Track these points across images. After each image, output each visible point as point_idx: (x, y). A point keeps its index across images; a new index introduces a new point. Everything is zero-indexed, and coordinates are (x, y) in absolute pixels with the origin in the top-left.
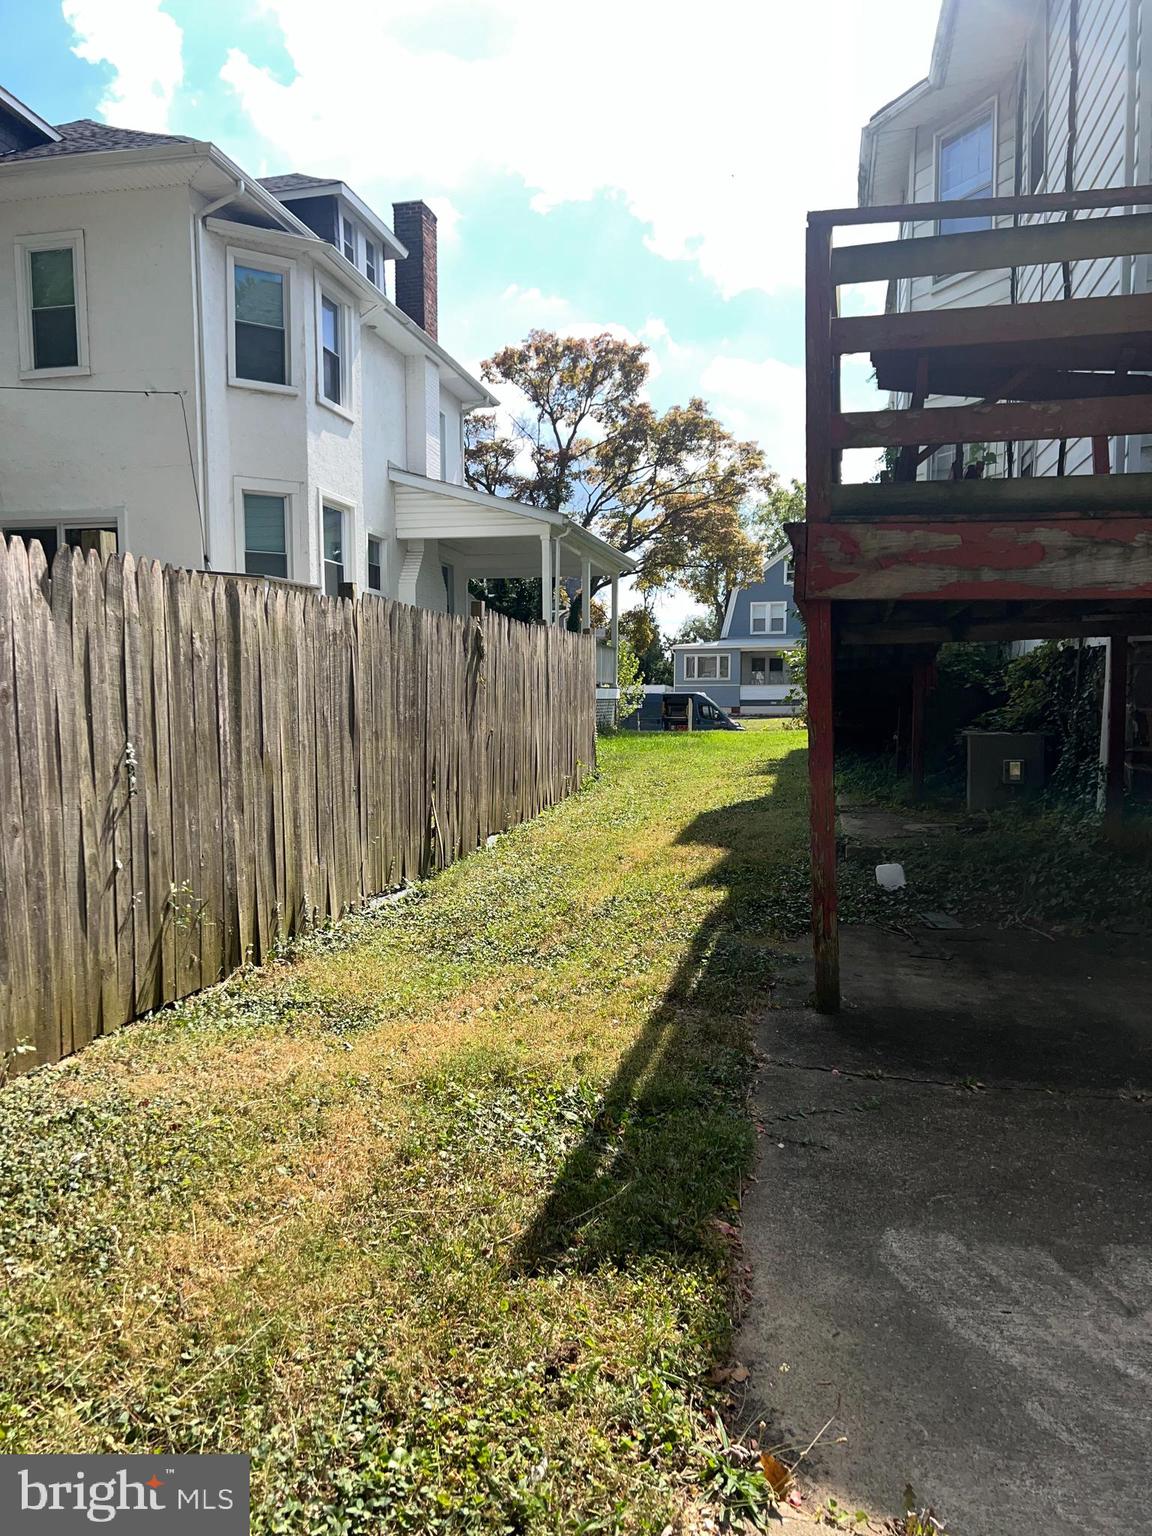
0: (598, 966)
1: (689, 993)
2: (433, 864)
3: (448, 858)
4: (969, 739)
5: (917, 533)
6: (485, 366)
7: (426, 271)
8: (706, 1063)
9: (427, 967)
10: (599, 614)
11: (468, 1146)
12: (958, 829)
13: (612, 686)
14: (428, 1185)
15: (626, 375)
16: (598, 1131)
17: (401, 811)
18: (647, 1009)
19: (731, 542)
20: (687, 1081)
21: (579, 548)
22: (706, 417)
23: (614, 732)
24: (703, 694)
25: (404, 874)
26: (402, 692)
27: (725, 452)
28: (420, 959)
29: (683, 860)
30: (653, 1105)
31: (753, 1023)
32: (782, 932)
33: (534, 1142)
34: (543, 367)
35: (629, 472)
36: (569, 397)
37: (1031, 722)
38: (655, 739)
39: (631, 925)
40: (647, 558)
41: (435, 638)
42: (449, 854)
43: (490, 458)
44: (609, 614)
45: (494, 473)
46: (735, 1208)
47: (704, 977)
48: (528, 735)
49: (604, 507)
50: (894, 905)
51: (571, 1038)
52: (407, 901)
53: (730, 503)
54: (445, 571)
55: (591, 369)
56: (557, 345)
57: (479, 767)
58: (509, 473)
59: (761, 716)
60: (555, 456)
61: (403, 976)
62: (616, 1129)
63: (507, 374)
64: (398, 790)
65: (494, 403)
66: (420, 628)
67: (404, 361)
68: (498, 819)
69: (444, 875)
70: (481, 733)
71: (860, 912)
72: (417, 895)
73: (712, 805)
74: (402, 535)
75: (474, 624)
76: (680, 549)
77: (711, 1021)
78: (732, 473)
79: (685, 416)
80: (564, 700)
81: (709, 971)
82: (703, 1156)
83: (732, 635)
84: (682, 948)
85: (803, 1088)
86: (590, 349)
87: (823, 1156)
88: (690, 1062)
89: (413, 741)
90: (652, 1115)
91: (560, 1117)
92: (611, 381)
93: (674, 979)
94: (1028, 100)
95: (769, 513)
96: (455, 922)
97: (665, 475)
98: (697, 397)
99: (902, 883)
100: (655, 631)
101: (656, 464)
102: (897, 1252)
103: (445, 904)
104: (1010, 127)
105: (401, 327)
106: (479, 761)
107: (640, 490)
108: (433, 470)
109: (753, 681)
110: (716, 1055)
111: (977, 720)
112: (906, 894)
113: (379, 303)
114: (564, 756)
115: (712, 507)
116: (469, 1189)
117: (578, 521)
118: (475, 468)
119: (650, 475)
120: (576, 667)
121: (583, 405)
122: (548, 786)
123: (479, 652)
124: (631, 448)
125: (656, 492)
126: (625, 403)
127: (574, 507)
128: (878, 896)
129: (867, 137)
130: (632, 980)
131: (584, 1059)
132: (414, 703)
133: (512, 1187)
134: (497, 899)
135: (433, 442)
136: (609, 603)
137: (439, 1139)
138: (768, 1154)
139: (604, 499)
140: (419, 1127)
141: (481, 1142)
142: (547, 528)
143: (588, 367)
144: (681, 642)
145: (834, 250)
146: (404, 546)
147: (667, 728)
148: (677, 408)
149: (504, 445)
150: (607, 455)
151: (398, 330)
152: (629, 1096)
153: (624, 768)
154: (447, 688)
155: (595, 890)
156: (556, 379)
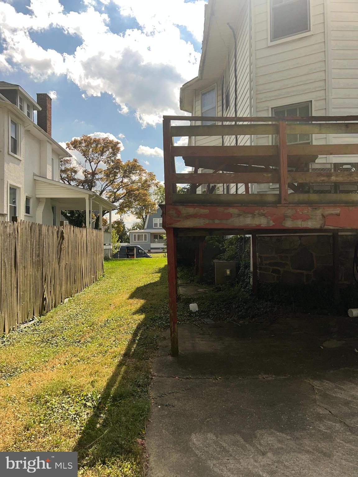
0: (101, 345)
1: (131, 353)
2: (45, 310)
3: (50, 308)
4: (215, 263)
5: (197, 209)
6: (67, 144)
7: (48, 115)
8: (136, 379)
9: (41, 350)
10: (105, 221)
11: (51, 421)
12: (213, 290)
13: (110, 245)
14: (35, 438)
15: (113, 150)
16: (98, 409)
17: (33, 293)
18: (117, 361)
19: (146, 201)
20: (129, 388)
21: (98, 202)
22: (138, 164)
23: (110, 259)
24: (139, 246)
25: (34, 315)
26: (34, 252)
27: (144, 175)
28: (38, 347)
29: (131, 304)
30: (118, 397)
31: (152, 362)
32: (161, 329)
33: (75, 416)
34: (87, 146)
35: (114, 179)
36: (95, 156)
37: (232, 258)
38: (124, 262)
39: (113, 329)
40: (120, 205)
41: (47, 234)
42: (51, 306)
43: (69, 173)
44: (109, 222)
45: (70, 177)
46: (144, 433)
47: (136, 347)
48: (80, 263)
49: (107, 189)
50: (195, 316)
51: (91, 375)
52: (34, 325)
53: (146, 190)
54: (53, 208)
55: (102, 148)
56: (91, 140)
57: (62, 276)
58: (75, 178)
59: (157, 253)
60: (91, 173)
61: (31, 354)
62: (105, 408)
63: (75, 147)
64: (32, 286)
65: (70, 156)
66: (41, 231)
67: (40, 142)
68: (69, 292)
69: (49, 314)
70: (63, 264)
71: (185, 320)
72: (38, 322)
73: (141, 284)
74: (37, 196)
75: (61, 228)
76: (131, 203)
77: (138, 363)
78: (146, 181)
79: (131, 163)
80: (92, 251)
81: (138, 345)
82: (133, 415)
83: (148, 228)
84: (130, 337)
85: (167, 384)
86: (102, 141)
87: (172, 409)
88: (131, 379)
89: (38, 268)
90: (117, 401)
91: (85, 405)
92: (109, 152)
93: (126, 349)
94: (224, 85)
95: (158, 192)
96: (52, 332)
97: (126, 180)
98: (135, 158)
99: (197, 309)
100: (124, 227)
101: (123, 177)
102: (195, 442)
103: (48, 325)
104: (220, 92)
105: (39, 131)
106: (62, 274)
107: (118, 184)
108: (49, 176)
109: (154, 242)
110: (139, 376)
111: (217, 257)
112: (198, 313)
113: (31, 124)
114: (92, 270)
115: (140, 191)
116: (50, 438)
117: (98, 194)
118: (64, 175)
119: (121, 180)
120: (97, 241)
121: (100, 158)
122: (87, 280)
123: (62, 237)
124: (115, 172)
125: (123, 185)
126: (113, 158)
127: (97, 189)
128: (190, 314)
129: (182, 91)
130: (112, 350)
131: (94, 382)
132: (39, 256)
133: (67, 435)
134: (67, 322)
135: (49, 167)
136: (109, 218)
137: (41, 419)
138: (155, 410)
139: (107, 187)
140: (33, 415)
141: (56, 419)
142: (88, 195)
143: (101, 147)
144: (133, 230)
145: (171, 126)
146: (39, 200)
147: (128, 257)
148: (129, 161)
149: (74, 169)
150: (107, 174)
151: (38, 132)
152: (109, 395)
153: (113, 272)
154: (51, 250)
155: (102, 317)
156: (91, 150)
